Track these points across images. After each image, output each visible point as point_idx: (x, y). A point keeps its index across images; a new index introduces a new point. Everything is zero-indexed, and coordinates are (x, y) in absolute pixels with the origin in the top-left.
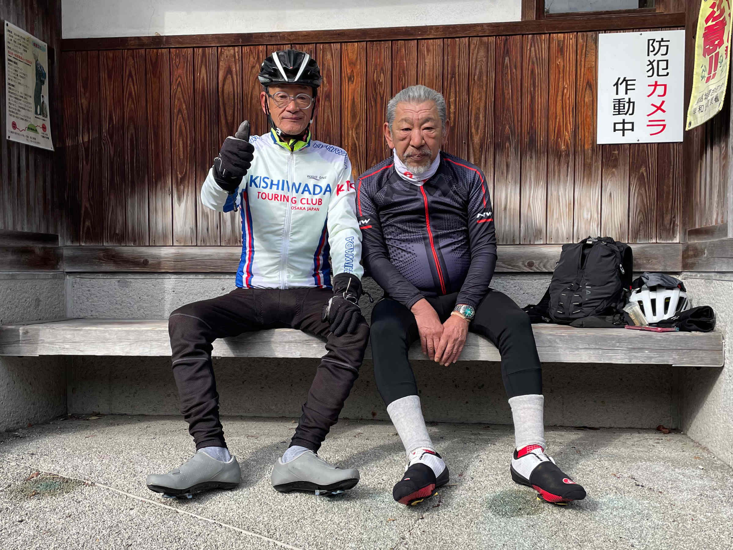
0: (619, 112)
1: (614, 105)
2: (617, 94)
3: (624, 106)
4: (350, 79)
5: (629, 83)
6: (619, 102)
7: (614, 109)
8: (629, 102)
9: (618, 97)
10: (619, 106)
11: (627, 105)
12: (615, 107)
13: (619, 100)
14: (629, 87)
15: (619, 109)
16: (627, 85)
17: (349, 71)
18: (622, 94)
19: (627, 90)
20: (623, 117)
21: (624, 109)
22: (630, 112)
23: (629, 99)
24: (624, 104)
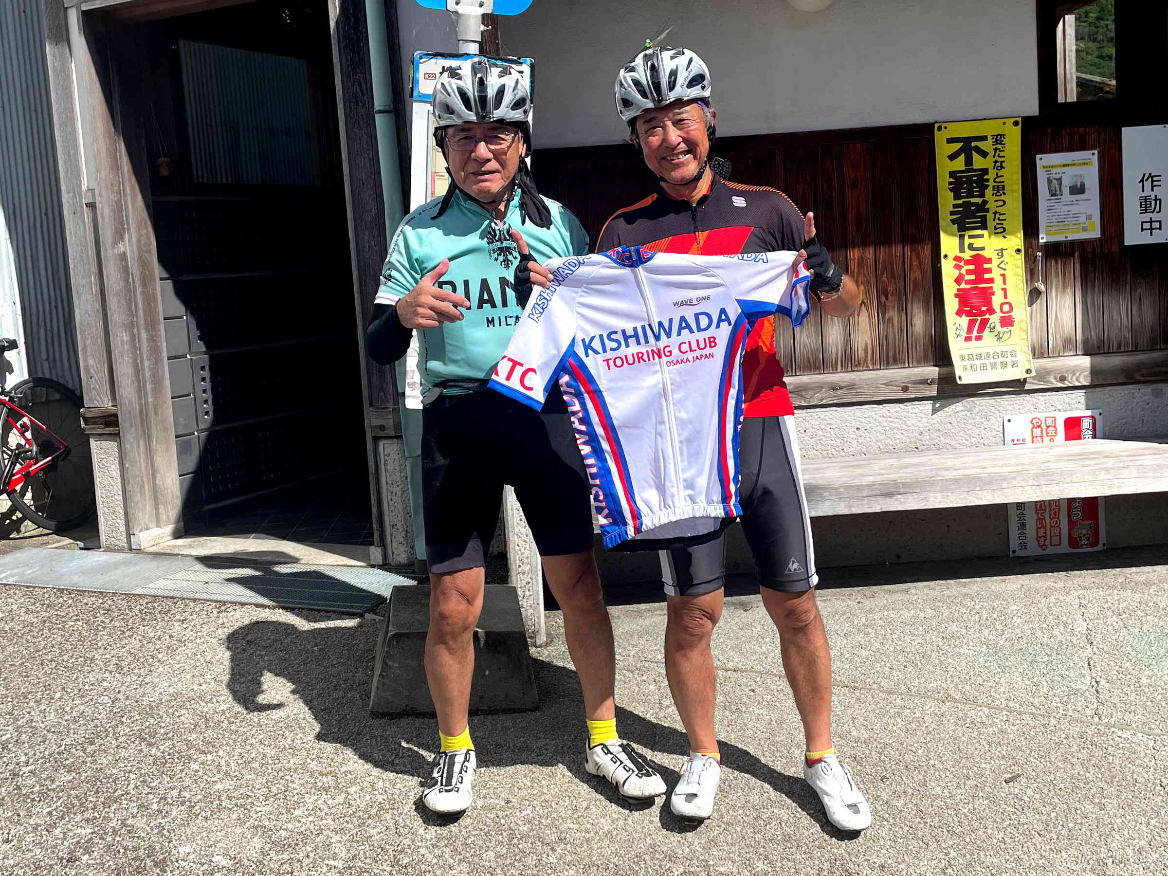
0: (1146, 210)
1: (1141, 203)
2: (1143, 191)
3: (1151, 204)
4: (854, 185)
5: (1155, 179)
6: (1146, 199)
7: (1141, 207)
8: (1156, 200)
9: (1144, 194)
10: (1146, 204)
11: (1153, 203)
12: (1141, 205)
13: (1146, 197)
14: (1155, 183)
15: (1146, 207)
16: (1153, 181)
17: (852, 175)
18: (1148, 192)
19: (1153, 186)
20: (1151, 215)
21: (1151, 206)
22: (1157, 209)
23: (1156, 196)
24: (1151, 202)
